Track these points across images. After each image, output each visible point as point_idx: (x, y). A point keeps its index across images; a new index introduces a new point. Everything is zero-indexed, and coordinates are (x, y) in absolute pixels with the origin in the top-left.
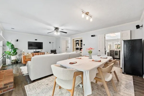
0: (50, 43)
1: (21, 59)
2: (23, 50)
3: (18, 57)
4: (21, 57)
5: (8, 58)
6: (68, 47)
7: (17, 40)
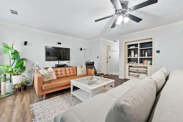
0: (81, 49)
1: (32, 79)
2: (37, 63)
3: (27, 77)
4: (33, 76)
5: (5, 80)
6: (110, 57)
7: (26, 43)
